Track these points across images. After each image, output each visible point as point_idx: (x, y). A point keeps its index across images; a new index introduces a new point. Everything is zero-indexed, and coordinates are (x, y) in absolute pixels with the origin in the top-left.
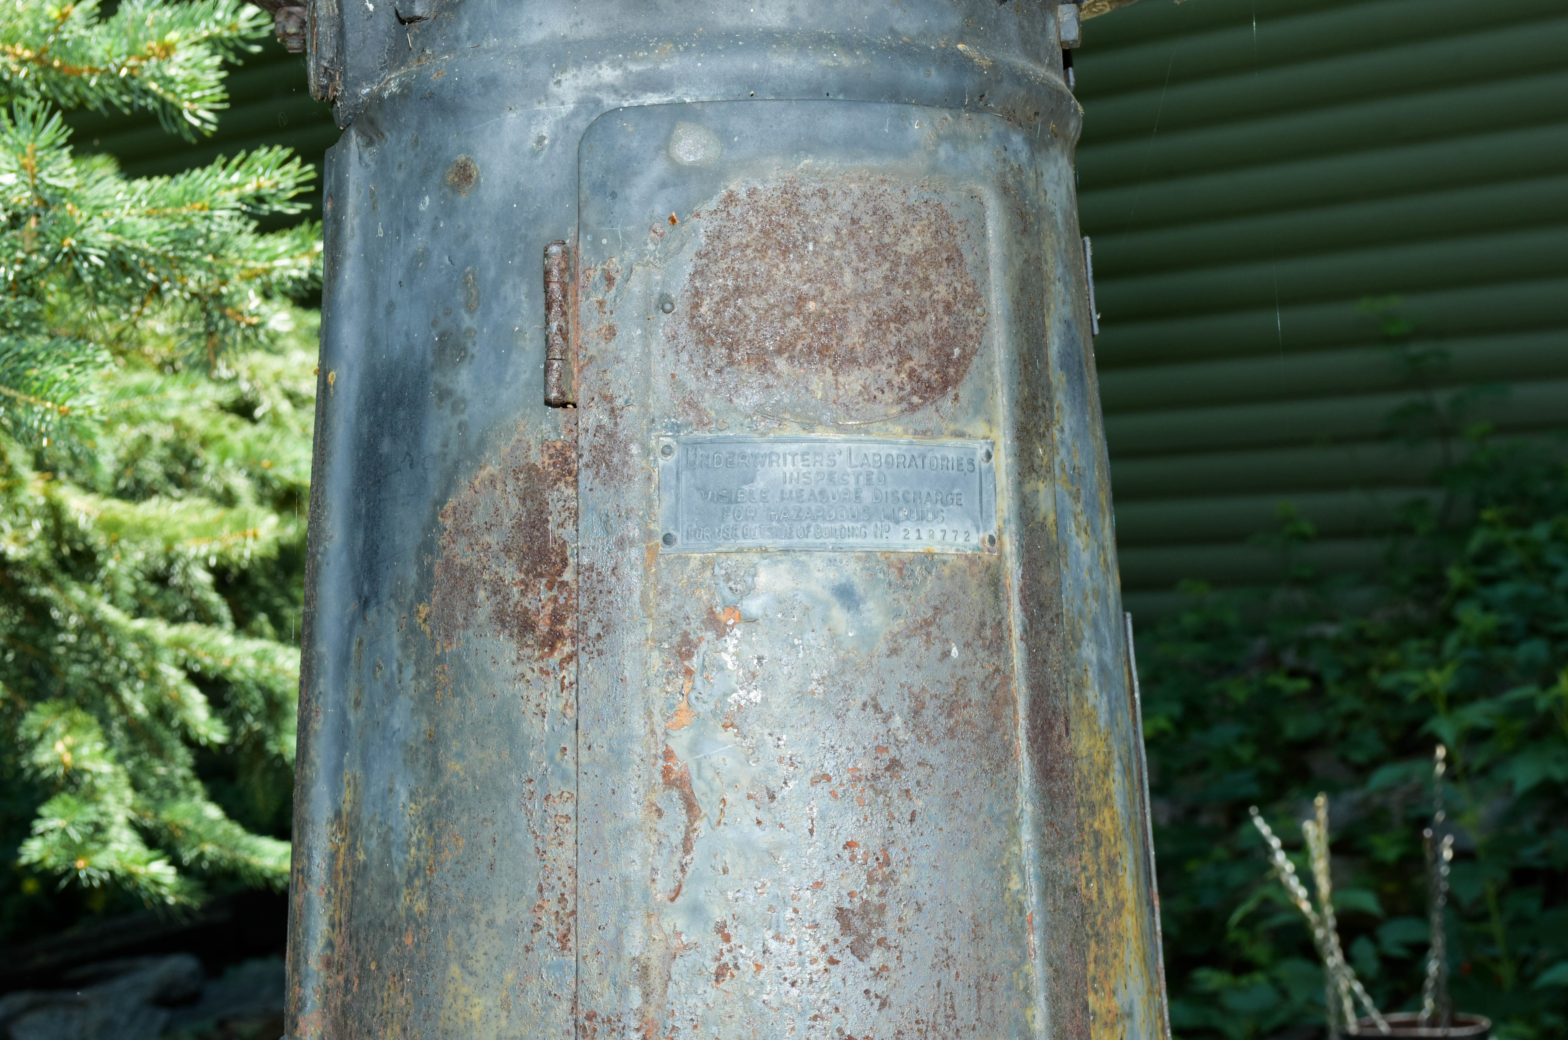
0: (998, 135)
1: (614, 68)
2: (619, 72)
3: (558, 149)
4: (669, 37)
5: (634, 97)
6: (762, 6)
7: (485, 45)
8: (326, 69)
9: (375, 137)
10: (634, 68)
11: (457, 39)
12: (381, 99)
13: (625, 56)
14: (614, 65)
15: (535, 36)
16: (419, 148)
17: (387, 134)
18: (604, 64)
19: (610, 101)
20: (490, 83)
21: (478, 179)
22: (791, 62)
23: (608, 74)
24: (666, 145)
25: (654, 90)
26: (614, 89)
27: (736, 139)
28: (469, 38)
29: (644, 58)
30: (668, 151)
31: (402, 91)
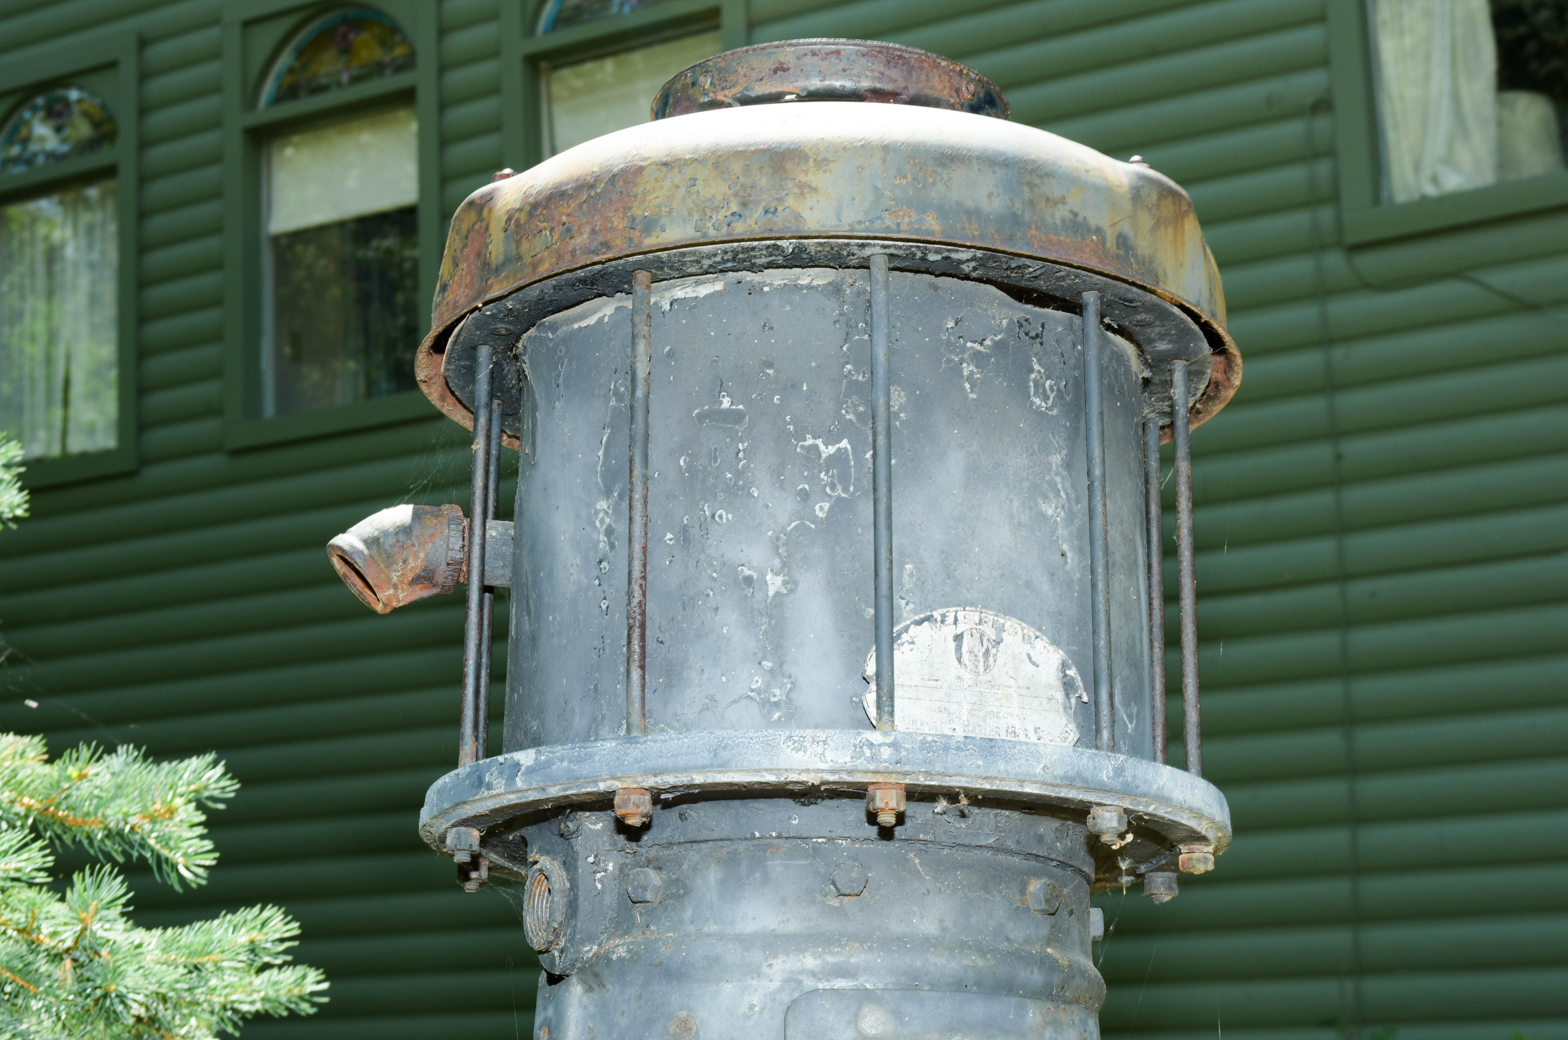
0: (1081, 1020)
1: (815, 958)
2: (818, 962)
3: (766, 1015)
4: (854, 937)
5: (827, 980)
6: (922, 918)
7: (706, 929)
8: (555, 929)
9: (595, 986)
10: (830, 959)
11: (681, 922)
12: (609, 961)
13: (823, 950)
14: (815, 956)
15: (749, 927)
16: (642, 1002)
17: (609, 986)
18: (807, 954)
19: (809, 983)
20: (714, 961)
21: (697, 1032)
22: (944, 962)
23: (810, 962)
24: (855, 1019)
25: (843, 976)
26: (813, 974)
27: (907, 1019)
28: (692, 922)
29: (838, 953)
30: (856, 1024)
31: (632, 957)
